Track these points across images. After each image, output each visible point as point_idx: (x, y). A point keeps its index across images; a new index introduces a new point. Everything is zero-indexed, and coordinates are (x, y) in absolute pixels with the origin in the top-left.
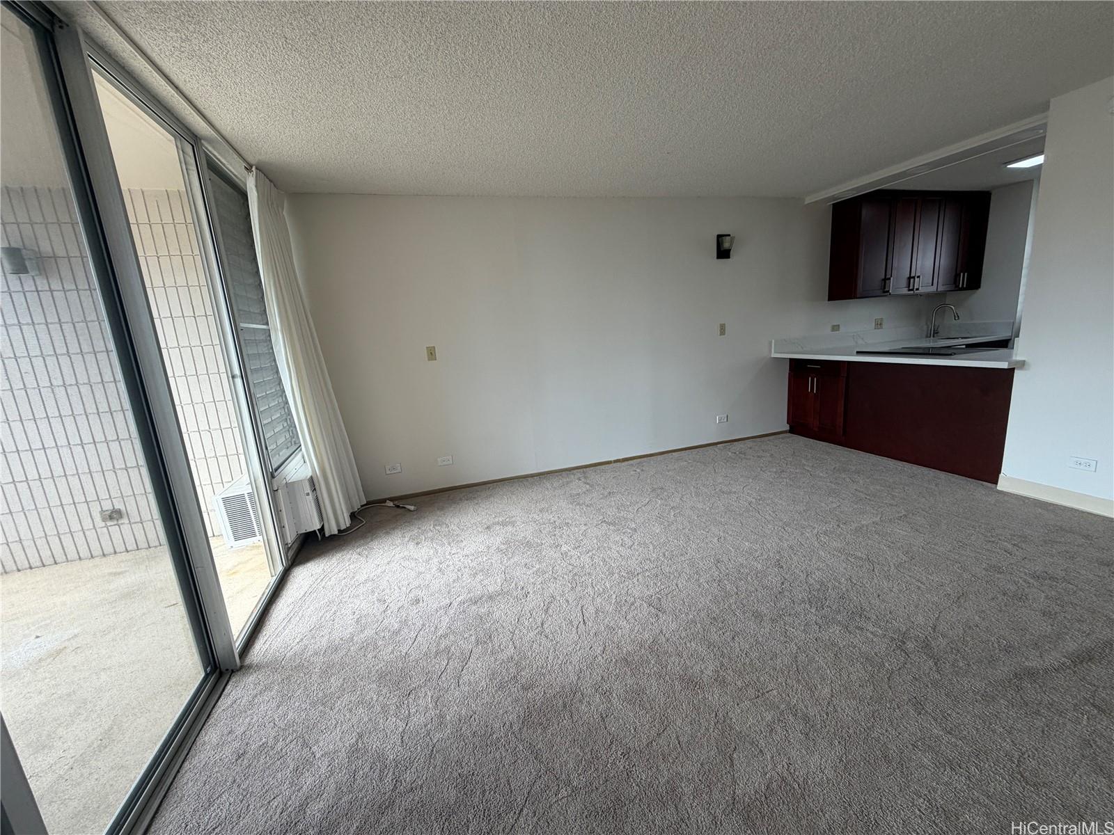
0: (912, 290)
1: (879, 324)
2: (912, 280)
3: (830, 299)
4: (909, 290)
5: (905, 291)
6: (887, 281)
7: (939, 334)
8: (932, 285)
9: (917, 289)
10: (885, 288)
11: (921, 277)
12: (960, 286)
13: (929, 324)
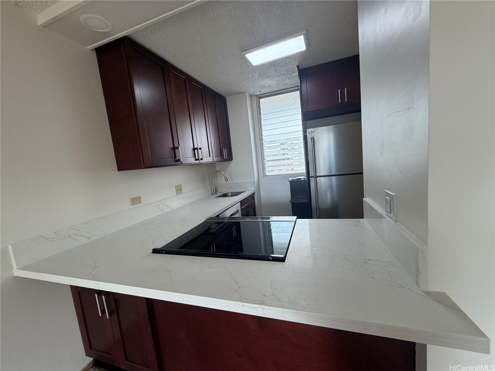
0: (198, 160)
1: (179, 190)
2: (196, 151)
3: (119, 169)
4: (196, 160)
5: (192, 161)
6: (176, 150)
7: (218, 192)
8: (210, 156)
9: (202, 159)
10: (175, 157)
11: (202, 148)
12: (225, 158)
13: (211, 185)
